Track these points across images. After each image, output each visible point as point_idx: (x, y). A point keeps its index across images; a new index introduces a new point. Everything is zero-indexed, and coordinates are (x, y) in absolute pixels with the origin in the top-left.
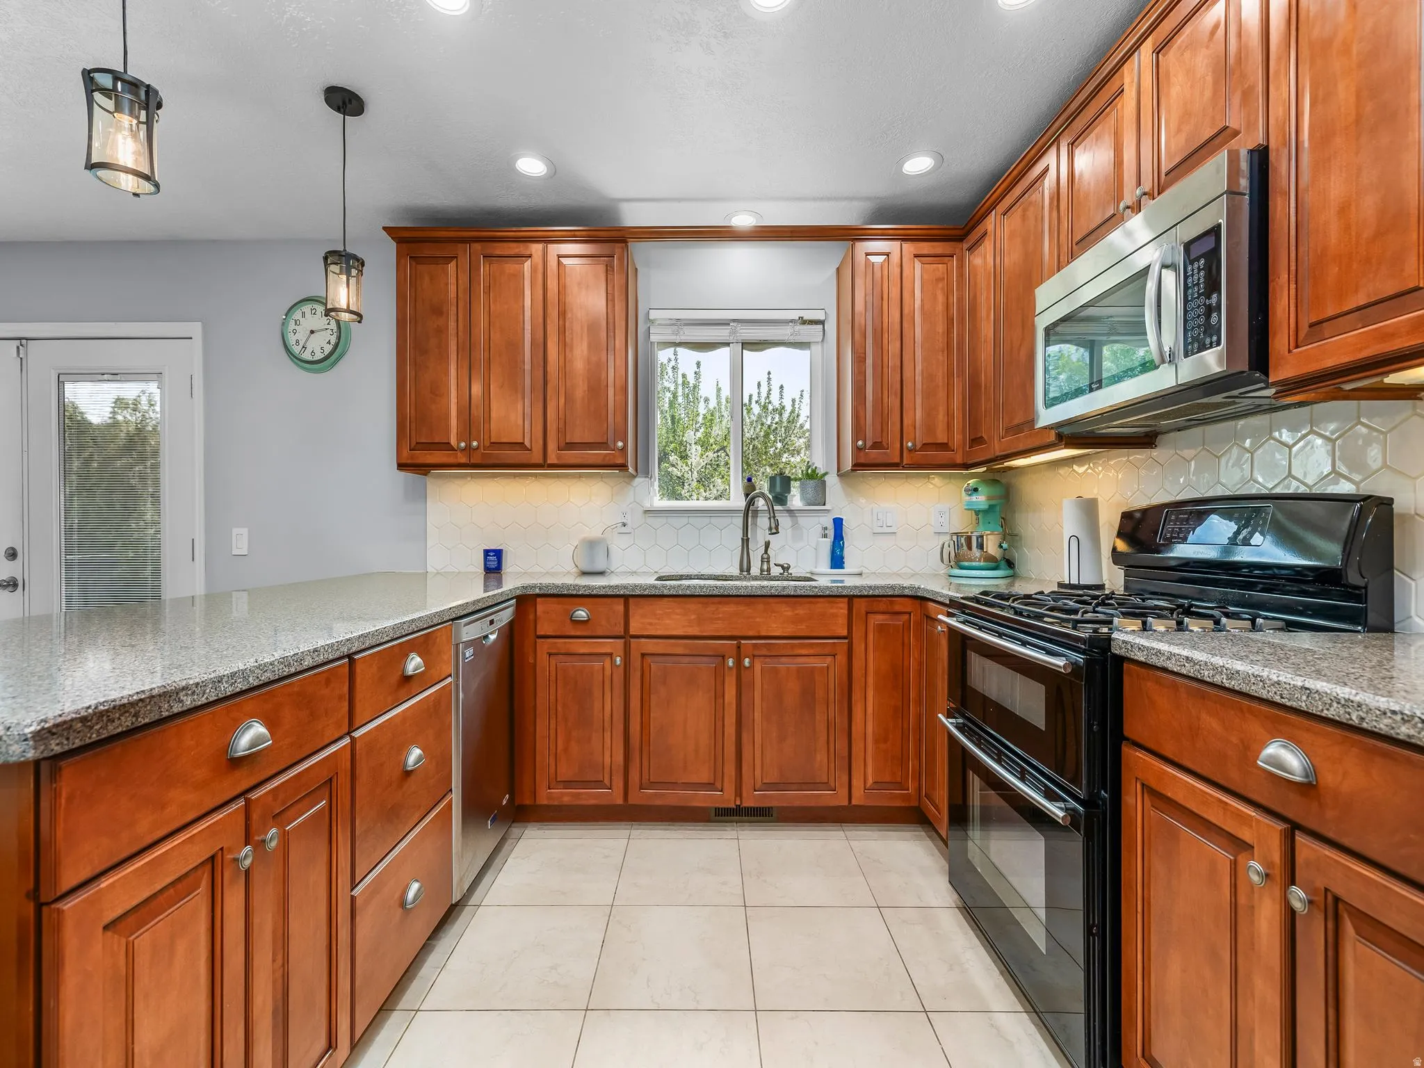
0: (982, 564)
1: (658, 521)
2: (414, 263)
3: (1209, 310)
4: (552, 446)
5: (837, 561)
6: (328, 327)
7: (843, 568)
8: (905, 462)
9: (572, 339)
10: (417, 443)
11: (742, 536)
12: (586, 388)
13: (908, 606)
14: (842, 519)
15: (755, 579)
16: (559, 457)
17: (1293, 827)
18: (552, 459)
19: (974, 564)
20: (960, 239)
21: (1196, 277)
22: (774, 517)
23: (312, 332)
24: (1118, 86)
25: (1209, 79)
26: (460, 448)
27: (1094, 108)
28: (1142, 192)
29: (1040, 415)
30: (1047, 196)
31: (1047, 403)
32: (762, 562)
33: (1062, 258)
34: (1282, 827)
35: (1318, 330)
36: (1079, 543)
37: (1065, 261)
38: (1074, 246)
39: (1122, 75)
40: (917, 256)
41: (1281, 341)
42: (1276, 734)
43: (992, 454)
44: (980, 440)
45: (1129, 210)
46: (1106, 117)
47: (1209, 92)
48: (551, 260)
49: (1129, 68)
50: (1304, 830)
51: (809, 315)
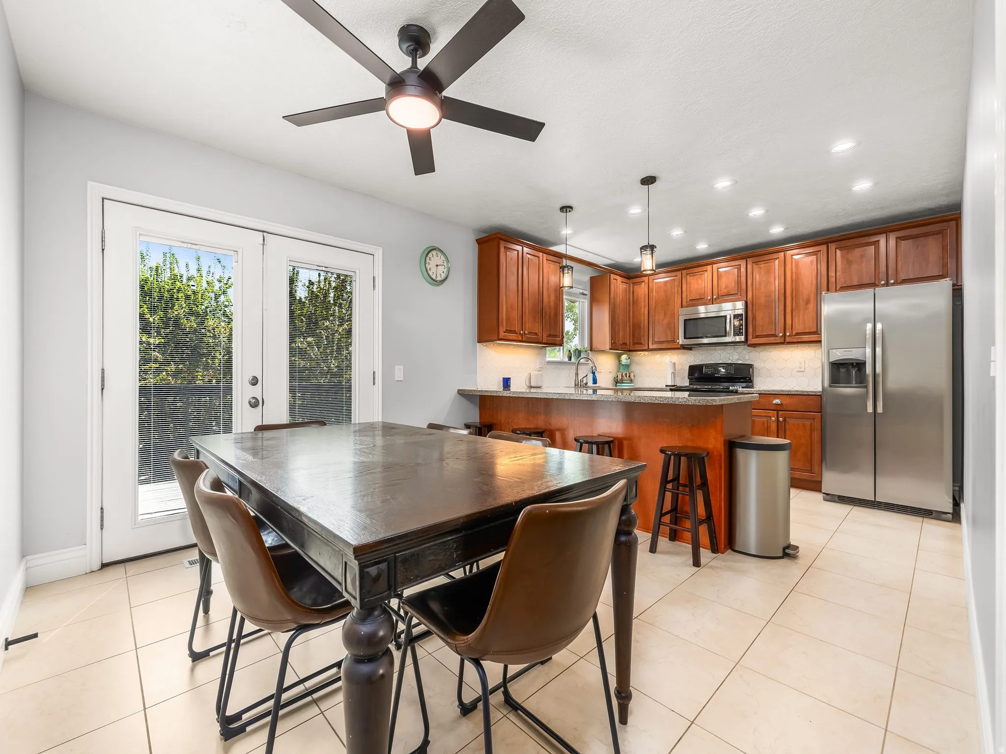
0: (629, 382)
1: (548, 366)
3: (740, 329)
4: (545, 336)
5: (595, 381)
6: (443, 265)
7: (596, 384)
9: (550, 292)
10: (506, 330)
11: (575, 373)
14: (595, 367)
16: (546, 340)
17: (778, 411)
19: (626, 382)
20: (629, 278)
23: (437, 266)
24: (705, 269)
25: (733, 282)
26: (520, 333)
27: (696, 270)
28: (715, 297)
29: (681, 341)
30: (676, 284)
31: (685, 338)
32: (581, 382)
33: (683, 301)
34: (776, 412)
35: (757, 337)
36: (674, 374)
37: (684, 303)
38: (688, 301)
39: (707, 268)
40: (622, 282)
41: (750, 337)
42: (775, 398)
43: (647, 348)
44: (641, 343)
45: (710, 300)
46: (701, 274)
47: (733, 285)
48: (545, 261)
49: (709, 267)
50: (780, 411)
51: (585, 292)
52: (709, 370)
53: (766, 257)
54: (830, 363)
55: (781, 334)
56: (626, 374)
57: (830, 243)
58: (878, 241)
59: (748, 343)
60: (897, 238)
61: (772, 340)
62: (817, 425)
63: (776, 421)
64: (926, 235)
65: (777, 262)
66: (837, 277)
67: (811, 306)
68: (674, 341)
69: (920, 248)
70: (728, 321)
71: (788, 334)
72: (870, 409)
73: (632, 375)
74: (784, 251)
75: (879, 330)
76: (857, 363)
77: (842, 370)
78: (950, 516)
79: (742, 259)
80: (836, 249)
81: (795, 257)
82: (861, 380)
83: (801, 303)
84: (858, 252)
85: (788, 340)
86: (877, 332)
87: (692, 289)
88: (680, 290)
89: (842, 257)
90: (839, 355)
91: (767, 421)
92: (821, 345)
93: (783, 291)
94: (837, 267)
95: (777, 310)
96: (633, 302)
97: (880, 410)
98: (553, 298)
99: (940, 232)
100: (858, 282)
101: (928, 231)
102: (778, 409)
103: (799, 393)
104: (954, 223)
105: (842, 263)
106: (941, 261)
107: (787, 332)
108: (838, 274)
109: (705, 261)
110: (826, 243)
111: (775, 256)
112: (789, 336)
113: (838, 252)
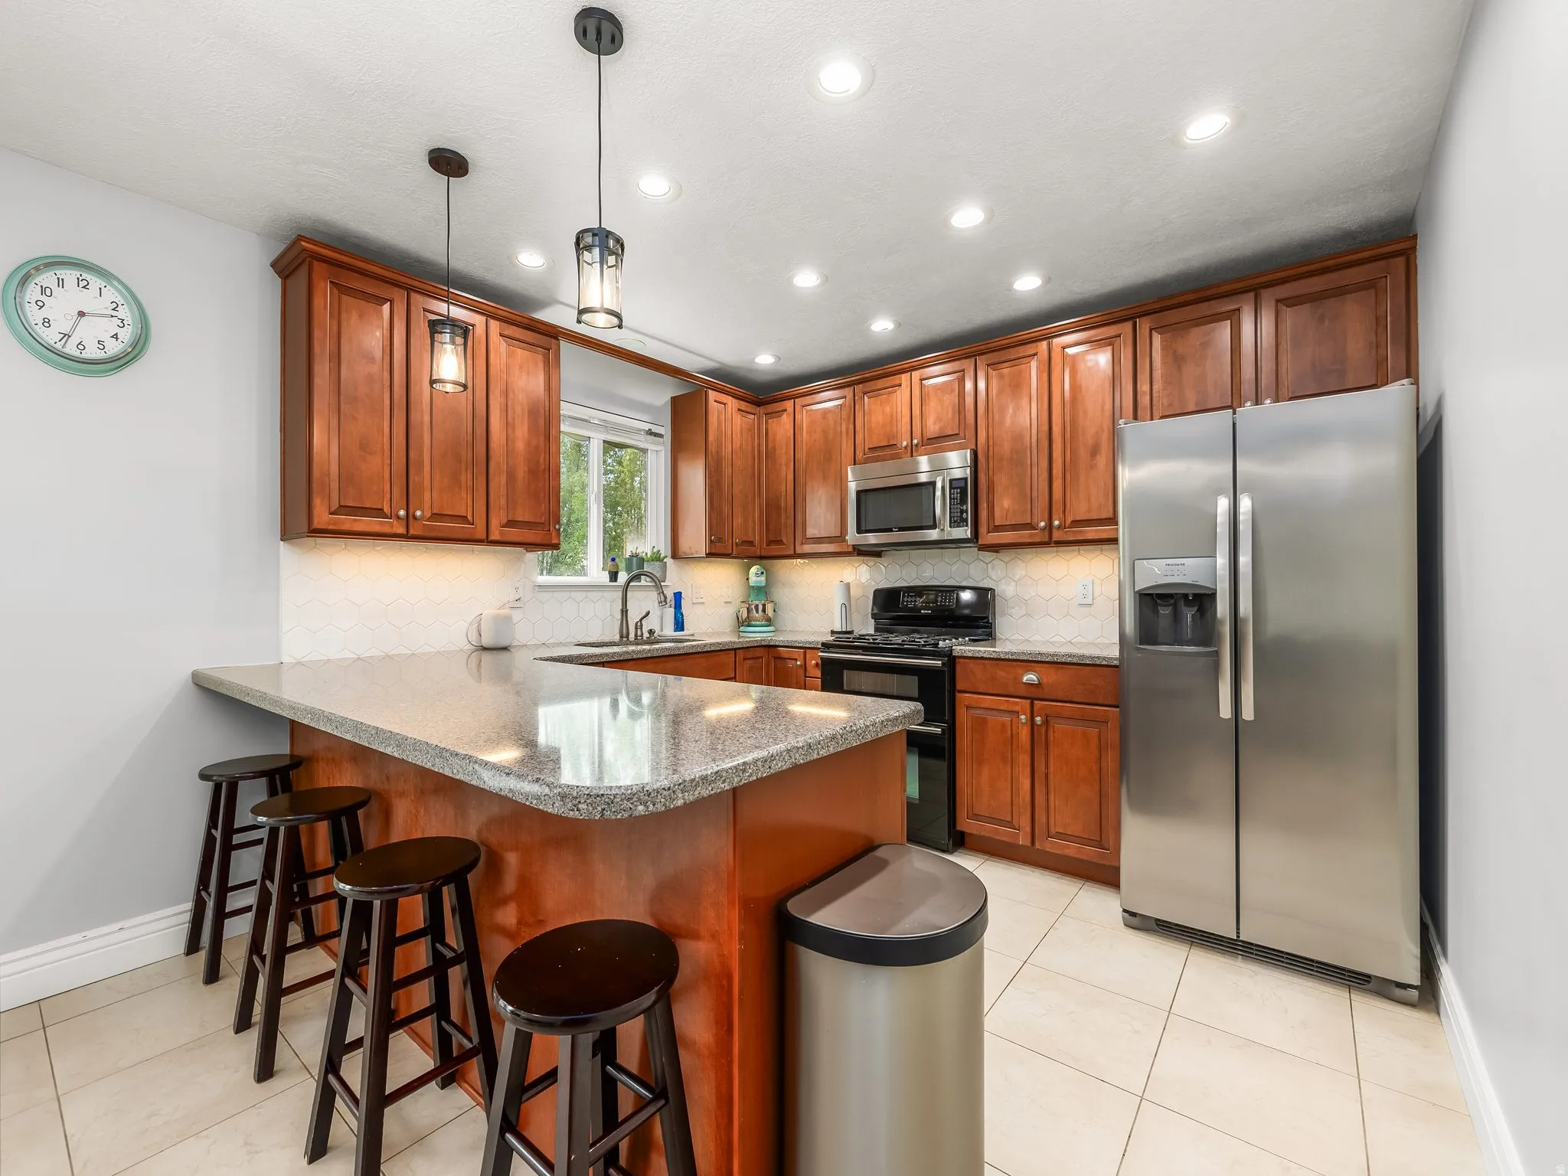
0: (763, 623)
1: (545, 596)
2: (336, 291)
3: (962, 512)
4: (495, 523)
5: (679, 625)
6: (114, 313)
7: (683, 630)
8: (734, 553)
9: (514, 418)
10: (340, 506)
11: (621, 608)
12: (526, 469)
13: (760, 652)
14: (681, 593)
15: (631, 644)
16: (501, 534)
17: (1032, 699)
18: (495, 535)
19: (758, 623)
20: (759, 403)
21: (955, 495)
22: (663, 592)
23: (81, 314)
24: (897, 382)
25: (950, 410)
26: (398, 517)
27: (880, 383)
28: (915, 441)
29: (852, 537)
30: (844, 414)
31: (859, 531)
32: (636, 628)
33: (857, 453)
34: (1029, 701)
35: (998, 529)
36: (846, 607)
37: (860, 455)
38: (866, 450)
39: (901, 378)
40: (739, 410)
41: (983, 529)
42: (1027, 671)
43: (792, 552)
44: (780, 542)
45: (906, 447)
46: (890, 393)
47: (950, 415)
48: (494, 336)
49: (905, 377)
50: (1037, 699)
51: (656, 429)
52: (909, 599)
53: (1013, 353)
54: (1135, 593)
55: (1042, 524)
56: (757, 607)
57: (1139, 317)
58: (1238, 310)
59: (980, 542)
60: (1278, 301)
61: (1024, 535)
62: (1112, 735)
63: (1029, 723)
64: (1340, 292)
65: (1034, 364)
66: (1154, 395)
67: (1102, 460)
68: (841, 538)
69: (1327, 323)
70: (938, 493)
71: (1056, 523)
72: (1226, 711)
73: (769, 608)
74: (1048, 337)
75: (1244, 514)
76: (1196, 595)
77: (1165, 611)
78: (1414, 994)
79: (966, 358)
80: (1151, 330)
81: (1070, 351)
82: (1206, 635)
83: (1083, 454)
84: (1196, 334)
85: (1057, 535)
86: (1242, 518)
87: (873, 426)
88: (852, 426)
89: (1164, 348)
90: (1157, 573)
91: (1011, 721)
92: (1118, 549)
93: (1046, 428)
94: (1154, 372)
95: (1035, 470)
96: (765, 455)
97: (1248, 713)
98: (522, 432)
99: (1371, 285)
100: (1197, 404)
101: (1342, 284)
102: (1033, 695)
103: (1075, 660)
104: (1400, 261)
105: (1164, 363)
106: (1374, 352)
107: (1054, 517)
108: (1155, 387)
109: (898, 365)
110: (1131, 316)
111: (1030, 349)
112: (1059, 527)
113: (1157, 339)
